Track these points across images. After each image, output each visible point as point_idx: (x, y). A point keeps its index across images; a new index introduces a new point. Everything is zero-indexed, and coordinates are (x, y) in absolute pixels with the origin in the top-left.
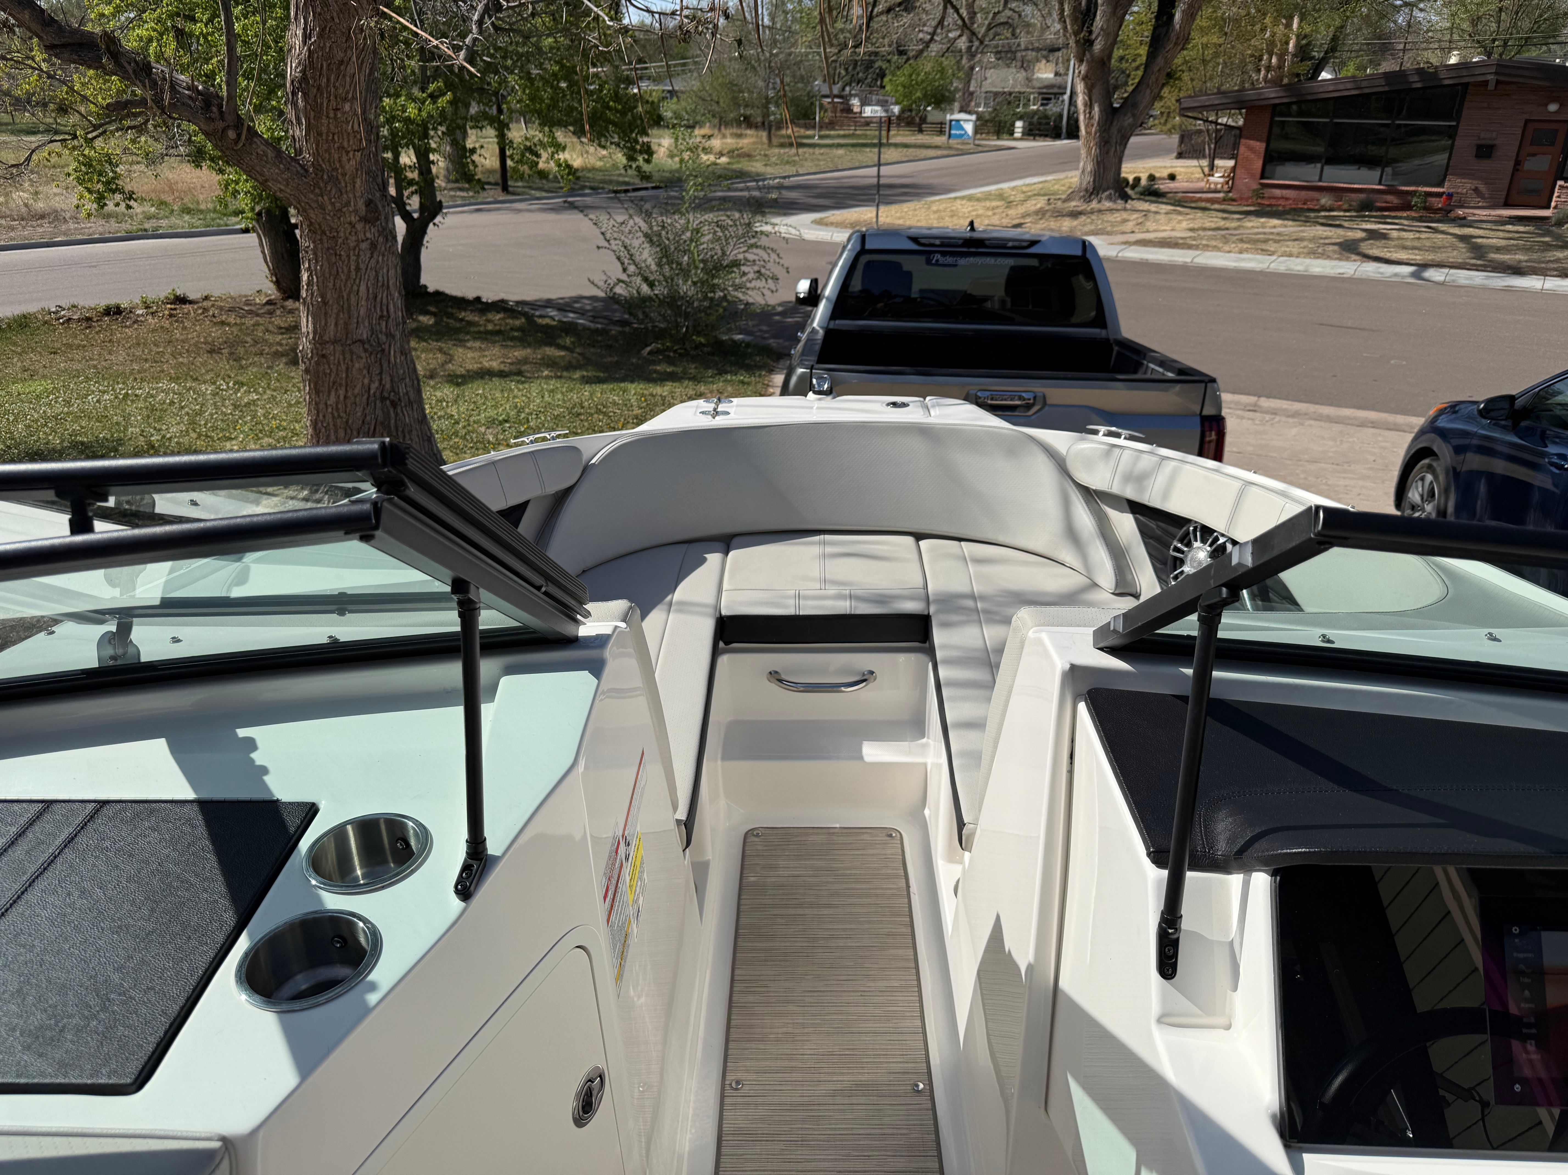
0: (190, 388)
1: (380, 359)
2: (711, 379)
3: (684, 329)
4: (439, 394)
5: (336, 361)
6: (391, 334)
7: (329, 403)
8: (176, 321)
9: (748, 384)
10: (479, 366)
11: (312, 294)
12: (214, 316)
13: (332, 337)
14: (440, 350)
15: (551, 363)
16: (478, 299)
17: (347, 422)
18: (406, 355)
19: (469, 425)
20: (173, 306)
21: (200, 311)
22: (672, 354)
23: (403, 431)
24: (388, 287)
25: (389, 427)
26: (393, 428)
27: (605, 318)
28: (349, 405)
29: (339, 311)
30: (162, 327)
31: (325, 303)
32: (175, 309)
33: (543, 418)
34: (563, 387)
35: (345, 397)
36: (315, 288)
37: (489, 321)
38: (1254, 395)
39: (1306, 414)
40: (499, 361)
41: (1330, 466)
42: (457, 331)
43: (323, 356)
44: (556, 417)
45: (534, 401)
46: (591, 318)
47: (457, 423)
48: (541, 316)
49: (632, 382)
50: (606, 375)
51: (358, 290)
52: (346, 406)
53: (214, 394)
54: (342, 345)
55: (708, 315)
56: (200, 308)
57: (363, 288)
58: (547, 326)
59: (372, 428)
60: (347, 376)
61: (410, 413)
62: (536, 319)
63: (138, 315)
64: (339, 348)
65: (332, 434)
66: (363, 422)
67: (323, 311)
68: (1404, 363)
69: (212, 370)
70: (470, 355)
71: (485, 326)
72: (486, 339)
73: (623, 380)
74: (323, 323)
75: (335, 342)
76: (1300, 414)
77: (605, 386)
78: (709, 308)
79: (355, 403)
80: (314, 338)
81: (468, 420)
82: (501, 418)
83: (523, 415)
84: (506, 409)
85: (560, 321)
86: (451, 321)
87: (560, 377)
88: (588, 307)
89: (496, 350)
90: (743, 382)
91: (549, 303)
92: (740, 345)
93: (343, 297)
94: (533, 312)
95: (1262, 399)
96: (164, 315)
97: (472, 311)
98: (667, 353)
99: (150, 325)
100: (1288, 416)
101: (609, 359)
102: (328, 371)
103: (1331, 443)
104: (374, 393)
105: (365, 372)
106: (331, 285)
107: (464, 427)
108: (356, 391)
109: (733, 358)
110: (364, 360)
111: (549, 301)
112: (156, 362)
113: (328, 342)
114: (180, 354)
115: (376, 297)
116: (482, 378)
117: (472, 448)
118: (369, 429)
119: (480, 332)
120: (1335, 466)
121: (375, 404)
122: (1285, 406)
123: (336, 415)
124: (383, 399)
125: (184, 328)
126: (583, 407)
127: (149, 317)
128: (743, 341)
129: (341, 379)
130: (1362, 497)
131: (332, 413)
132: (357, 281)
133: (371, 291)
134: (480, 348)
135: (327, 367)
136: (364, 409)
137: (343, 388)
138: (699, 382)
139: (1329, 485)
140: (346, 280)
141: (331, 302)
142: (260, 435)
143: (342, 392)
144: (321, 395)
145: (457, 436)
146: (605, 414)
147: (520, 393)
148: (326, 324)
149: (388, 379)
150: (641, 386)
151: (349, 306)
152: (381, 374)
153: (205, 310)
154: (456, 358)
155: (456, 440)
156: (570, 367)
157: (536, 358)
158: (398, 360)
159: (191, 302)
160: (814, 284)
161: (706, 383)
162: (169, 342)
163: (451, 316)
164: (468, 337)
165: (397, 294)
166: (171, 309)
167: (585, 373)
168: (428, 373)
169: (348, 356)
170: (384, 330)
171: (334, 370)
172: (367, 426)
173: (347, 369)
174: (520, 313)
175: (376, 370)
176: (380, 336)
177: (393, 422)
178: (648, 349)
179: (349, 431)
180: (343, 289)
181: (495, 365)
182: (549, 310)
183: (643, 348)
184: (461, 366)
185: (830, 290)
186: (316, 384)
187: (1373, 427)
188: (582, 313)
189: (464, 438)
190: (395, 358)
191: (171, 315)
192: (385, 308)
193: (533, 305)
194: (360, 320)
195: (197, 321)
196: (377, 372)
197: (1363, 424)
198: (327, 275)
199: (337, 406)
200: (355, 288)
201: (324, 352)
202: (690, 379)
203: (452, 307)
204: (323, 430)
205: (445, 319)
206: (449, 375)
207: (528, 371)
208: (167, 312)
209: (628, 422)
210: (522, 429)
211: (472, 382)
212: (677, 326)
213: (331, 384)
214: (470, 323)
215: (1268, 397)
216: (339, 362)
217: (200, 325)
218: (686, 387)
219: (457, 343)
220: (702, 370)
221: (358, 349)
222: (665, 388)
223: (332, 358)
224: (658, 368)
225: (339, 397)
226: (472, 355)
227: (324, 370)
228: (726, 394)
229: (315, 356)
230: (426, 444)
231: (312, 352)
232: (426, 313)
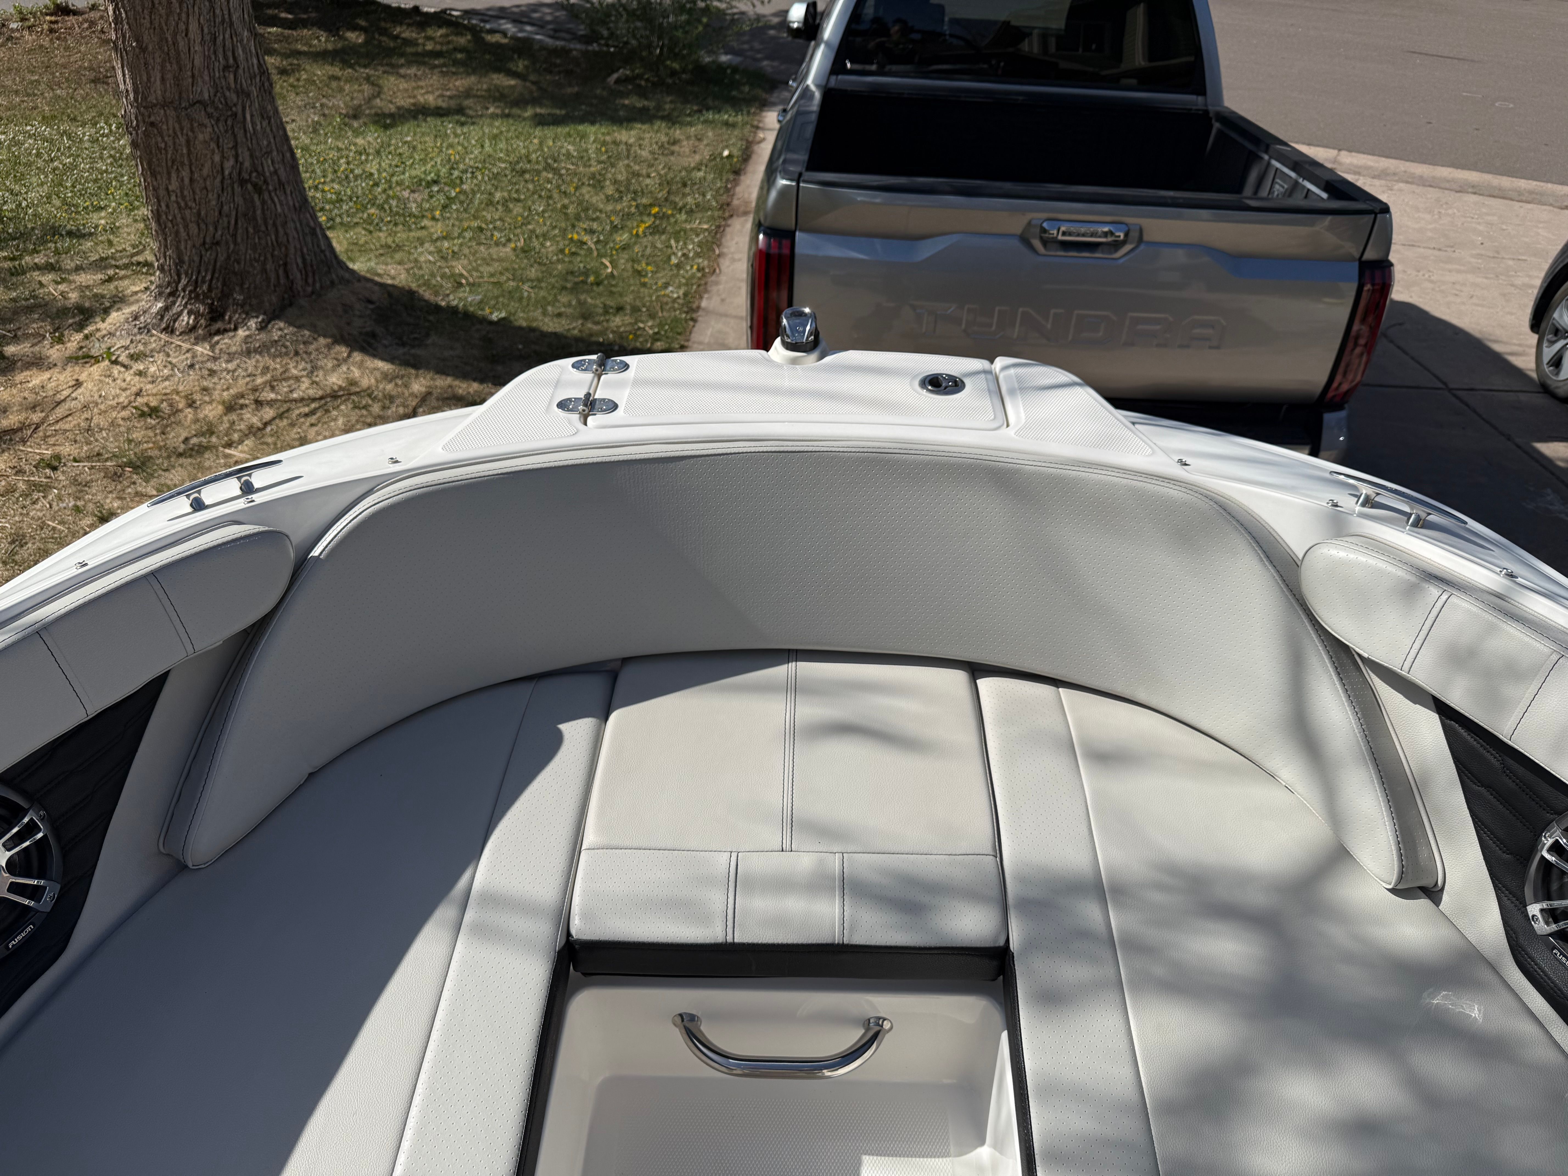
0: (65, 132)
1: (232, 126)
2: (689, 119)
3: (658, 51)
4: (360, 141)
5: (171, 132)
6: (243, 91)
7: (170, 188)
8: (58, 39)
9: (733, 126)
10: (412, 101)
11: (124, 36)
12: (102, 32)
13: (160, 98)
14: (368, 79)
15: (498, 96)
16: (416, 9)
17: (199, 214)
18: (269, 118)
19: (390, 188)
20: (53, 18)
21: (86, 25)
22: (643, 83)
23: (274, 224)
24: (231, 24)
25: (255, 219)
26: (260, 221)
27: (568, 31)
28: (198, 191)
29: (164, 61)
30: (41, 46)
31: (143, 49)
32: (56, 22)
33: (480, 177)
34: (508, 131)
35: (191, 180)
36: (126, 27)
37: (429, 38)
38: (1334, 148)
39: (1394, 174)
40: (437, 93)
41: (1430, 252)
42: (389, 53)
43: (152, 124)
44: (496, 176)
45: (472, 153)
46: (551, 33)
47: (376, 184)
48: (492, 31)
49: (593, 123)
50: (563, 112)
51: (187, 30)
52: (194, 192)
53: (94, 141)
54: (175, 109)
55: (686, 32)
56: (86, 21)
57: (193, 27)
58: (498, 45)
59: (233, 222)
60: (189, 153)
61: (282, 198)
62: (483, 35)
63: (13, 30)
64: (171, 113)
65: (182, 230)
66: (220, 213)
67: (142, 61)
68: (1511, 106)
69: (95, 106)
70: (403, 85)
71: (424, 45)
72: (424, 64)
73: (582, 120)
74: (145, 78)
75: (165, 105)
76: (1388, 174)
77: (559, 130)
78: (688, 22)
79: (206, 188)
80: (136, 99)
81: (390, 181)
82: (429, 178)
83: (456, 173)
84: (435, 167)
85: (514, 38)
86: (384, 39)
87: (508, 116)
88: (549, 18)
89: (435, 79)
90: (727, 124)
91: (502, 13)
92: (725, 69)
93: (166, 39)
94: (482, 25)
95: (1343, 153)
96: (43, 30)
97: (409, 25)
98: (638, 82)
99: (27, 42)
100: (1374, 177)
101: (569, 90)
102: (163, 145)
103: (1428, 217)
104: (230, 174)
105: (213, 145)
106: (146, 23)
107: (384, 191)
108: (205, 172)
109: (716, 89)
110: (209, 129)
111: (502, 9)
112: (28, 95)
113: (155, 105)
114: (59, 85)
115: (215, 38)
116: (415, 118)
117: (390, 222)
118: (229, 222)
119: (416, 54)
120: (1437, 253)
121: (233, 188)
122: (1371, 164)
123: (183, 204)
124: (243, 182)
125: (67, 48)
126: (529, 162)
127: (26, 33)
128: (729, 66)
129: (182, 155)
130: (1475, 300)
131: (178, 203)
132: (184, 16)
133: (206, 30)
134: (415, 75)
135: (159, 139)
136: (219, 196)
137: (187, 168)
138: (674, 124)
139: (1432, 282)
140: (168, 16)
141: (150, 48)
142: (137, 204)
143: (185, 173)
144: (159, 177)
145: (373, 205)
146: (556, 171)
147: (456, 140)
148: (149, 80)
149: (247, 154)
150: (603, 130)
151: (178, 53)
152: (235, 147)
153: (92, 23)
154: (386, 89)
155: (372, 211)
156: (520, 102)
157: (481, 90)
158: (259, 127)
159: (75, 13)
160: (811, 9)
161: (682, 124)
162: (47, 67)
163: (384, 32)
164: (402, 61)
165: (246, 33)
166: (51, 22)
167: (538, 110)
168: (351, 112)
169: (186, 123)
170: (233, 86)
171: (170, 143)
172: (225, 219)
173: (188, 142)
174: (465, 27)
175: (227, 143)
176: (228, 94)
177: (259, 212)
178: (615, 76)
179: (203, 226)
180: (165, 28)
181: (431, 99)
182: (502, 21)
183: (609, 75)
184: (391, 102)
185: (830, 29)
186: (150, 164)
187: (1475, 193)
188: (541, 25)
189: (381, 208)
190: (253, 123)
191: (51, 31)
192: (230, 54)
193: (483, 15)
194: (196, 73)
195: (83, 38)
196: (230, 145)
197: (1462, 189)
198: (139, 8)
199: (182, 192)
200: (182, 26)
201: (152, 119)
202: (663, 118)
203: (385, 20)
204: (170, 225)
205: (377, 36)
206: (377, 114)
207: (470, 108)
208: (45, 27)
209: (583, 184)
210: (453, 194)
211: (402, 123)
212: (649, 46)
213: (170, 164)
214: (407, 42)
215: (1350, 150)
216: (175, 133)
217: (87, 44)
218: (657, 132)
219: (387, 68)
220: (679, 105)
221: (200, 115)
222: (633, 133)
223: (165, 127)
224: (627, 102)
225: (182, 180)
226: (405, 85)
227: (157, 143)
228: (705, 142)
229: (141, 124)
230: (309, 239)
231: (136, 118)
232: (355, 28)
